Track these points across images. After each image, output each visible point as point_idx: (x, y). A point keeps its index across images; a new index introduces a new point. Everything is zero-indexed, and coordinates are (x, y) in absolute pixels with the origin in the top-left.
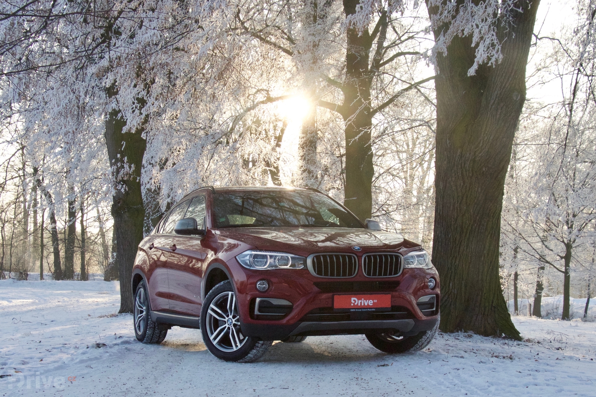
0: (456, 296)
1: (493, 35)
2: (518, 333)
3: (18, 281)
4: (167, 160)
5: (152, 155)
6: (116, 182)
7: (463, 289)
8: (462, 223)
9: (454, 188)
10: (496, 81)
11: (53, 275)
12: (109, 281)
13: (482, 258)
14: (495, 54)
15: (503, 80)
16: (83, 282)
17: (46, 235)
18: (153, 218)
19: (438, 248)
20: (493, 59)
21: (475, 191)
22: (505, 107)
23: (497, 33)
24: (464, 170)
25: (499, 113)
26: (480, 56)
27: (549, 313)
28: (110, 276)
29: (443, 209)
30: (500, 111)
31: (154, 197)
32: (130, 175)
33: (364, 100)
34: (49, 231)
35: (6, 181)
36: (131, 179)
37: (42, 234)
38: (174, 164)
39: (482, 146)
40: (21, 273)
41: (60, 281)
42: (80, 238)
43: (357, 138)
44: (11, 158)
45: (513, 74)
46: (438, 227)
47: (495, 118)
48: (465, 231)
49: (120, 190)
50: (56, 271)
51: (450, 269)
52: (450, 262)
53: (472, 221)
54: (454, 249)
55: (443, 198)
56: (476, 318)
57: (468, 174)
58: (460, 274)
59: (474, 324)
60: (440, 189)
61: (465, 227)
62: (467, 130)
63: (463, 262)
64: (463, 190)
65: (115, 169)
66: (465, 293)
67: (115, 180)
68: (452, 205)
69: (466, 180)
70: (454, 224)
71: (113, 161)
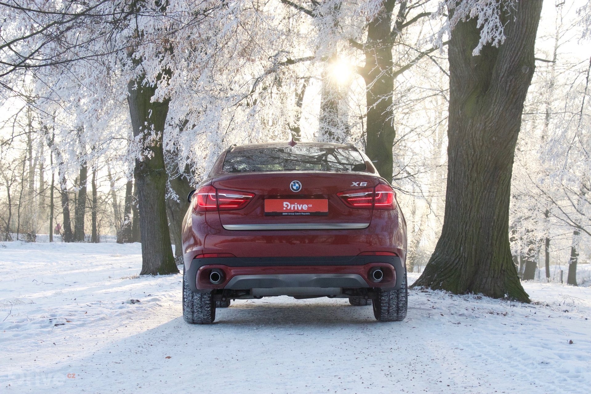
0: (466, 259)
1: (496, 18)
2: (527, 296)
3: (27, 243)
4: (187, 121)
5: (171, 116)
6: (143, 148)
7: (473, 253)
8: (473, 190)
9: (465, 156)
10: (505, 55)
11: (62, 236)
12: (122, 243)
13: (492, 224)
14: (498, 36)
15: (513, 54)
16: (94, 244)
17: (57, 194)
18: (171, 179)
19: (450, 214)
20: (496, 40)
21: (485, 159)
22: (514, 80)
23: (500, 16)
24: (475, 140)
25: (508, 86)
26: (485, 37)
27: (585, 281)
28: (123, 238)
29: (454, 177)
30: (509, 84)
31: (173, 158)
32: (157, 142)
33: (381, 68)
34: (59, 190)
35: (13, 138)
36: (158, 146)
37: (52, 194)
38: (194, 126)
39: (492, 117)
40: (29, 235)
41: (71, 243)
42: (91, 197)
43: (375, 105)
44: (18, 113)
45: (522, 48)
46: (450, 194)
47: (504, 90)
48: (475, 197)
49: (147, 156)
50: (66, 231)
51: (460, 234)
52: (460, 227)
53: (483, 188)
54: (464, 214)
55: (455, 166)
56: (486, 281)
57: (478, 143)
58: (470, 239)
59: (484, 287)
60: (452, 158)
61: (475, 193)
62: (478, 101)
63: (473, 227)
64: (473, 159)
65: (142, 136)
66: (475, 256)
67: (142, 146)
68: (463, 172)
69: (477, 149)
70: (465, 191)
71: (141, 128)
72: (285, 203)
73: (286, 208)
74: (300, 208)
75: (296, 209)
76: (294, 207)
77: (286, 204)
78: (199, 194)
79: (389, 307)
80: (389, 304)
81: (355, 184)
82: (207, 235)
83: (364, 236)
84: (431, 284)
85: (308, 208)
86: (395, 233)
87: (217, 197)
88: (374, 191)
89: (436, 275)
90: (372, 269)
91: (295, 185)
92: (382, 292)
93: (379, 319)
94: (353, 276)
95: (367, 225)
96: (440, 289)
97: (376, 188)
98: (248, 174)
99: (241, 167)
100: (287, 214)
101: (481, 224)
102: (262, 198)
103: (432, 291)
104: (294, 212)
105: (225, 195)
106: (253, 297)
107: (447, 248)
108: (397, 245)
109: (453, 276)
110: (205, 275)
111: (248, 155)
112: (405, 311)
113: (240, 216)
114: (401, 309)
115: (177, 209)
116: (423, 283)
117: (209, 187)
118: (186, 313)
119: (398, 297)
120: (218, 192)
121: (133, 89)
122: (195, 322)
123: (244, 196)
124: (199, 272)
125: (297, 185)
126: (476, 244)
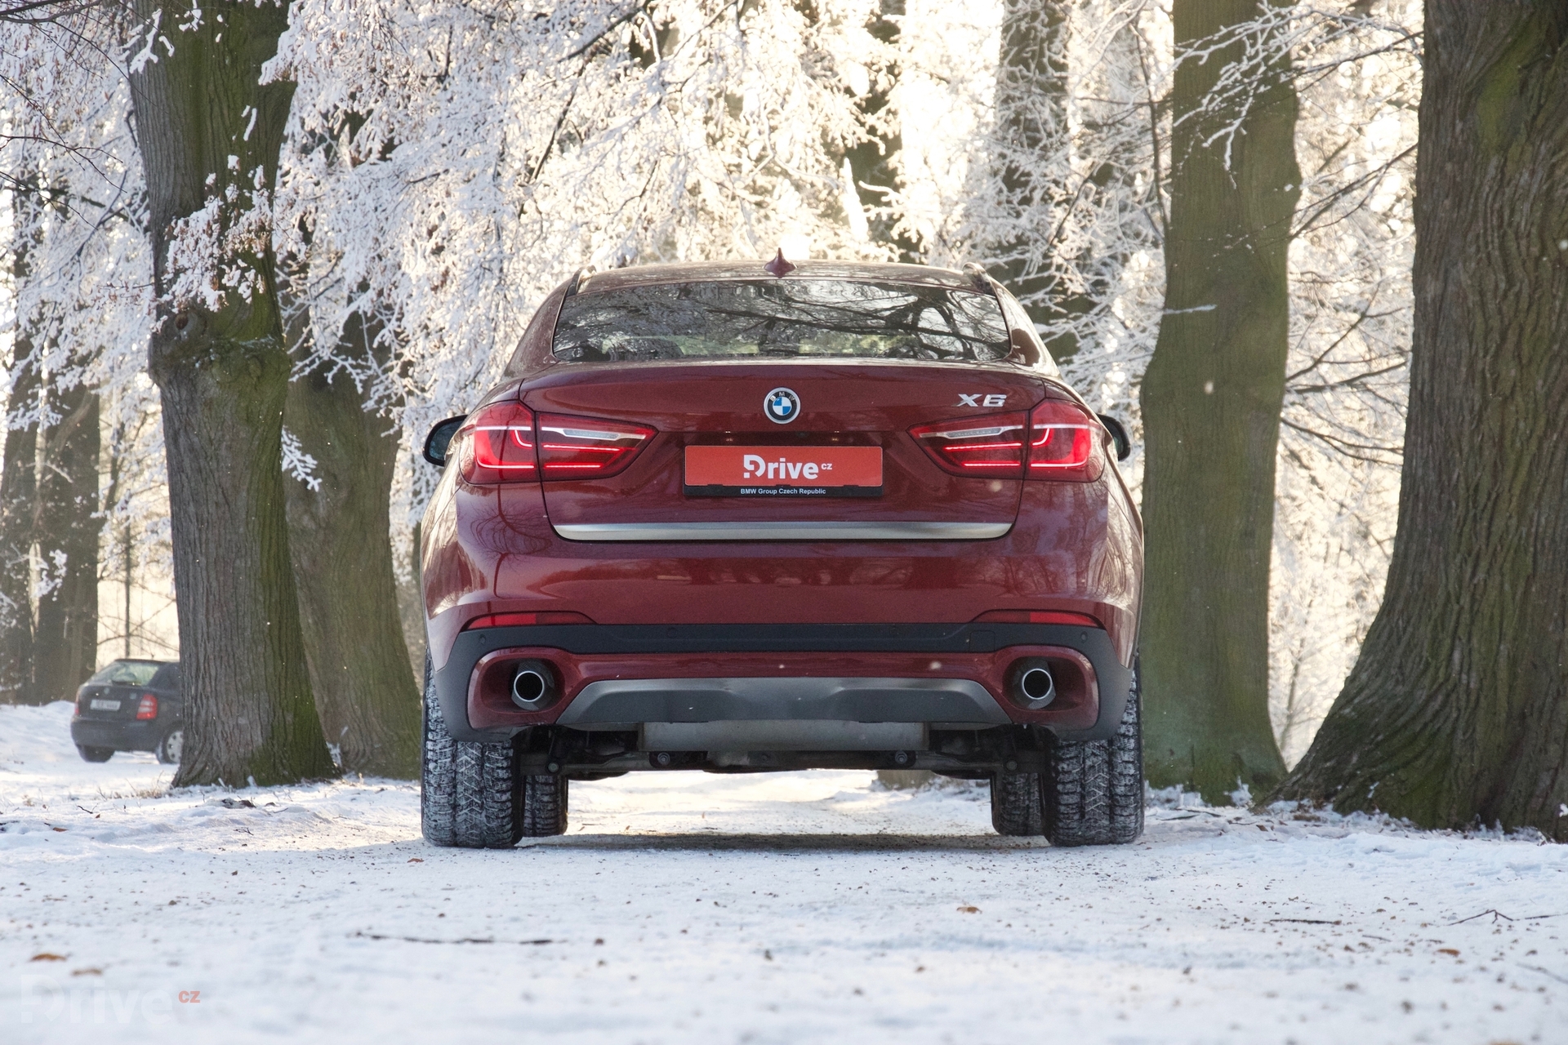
0: (1473, 698)
6: (221, 259)
7: (1503, 674)
8: (1503, 428)
9: (1473, 298)
19: (1412, 520)
21: (1552, 309)
24: (1511, 234)
29: (1432, 378)
46: (1415, 444)
48: (1513, 457)
49: (235, 289)
51: (1453, 598)
52: (1453, 571)
53: (1542, 422)
54: (1469, 521)
55: (1435, 336)
56: (1553, 782)
57: (1523, 249)
58: (1492, 618)
59: (1544, 805)
60: (1426, 304)
61: (1513, 442)
62: (1524, 85)
63: (1502, 575)
64: (1505, 308)
65: (216, 210)
66: (1511, 687)
67: (217, 252)
68: (1464, 361)
69: (1519, 273)
70: (1472, 433)
71: (211, 179)
72: (747, 458)
73: (752, 473)
74: (794, 475)
75: (782, 475)
76: (777, 471)
77: (752, 462)
78: (479, 429)
79: (1083, 797)
80: (1083, 787)
81: (969, 400)
82: (503, 556)
83: (996, 563)
84: (1336, 792)
85: (821, 473)
86: (1096, 554)
87: (536, 437)
88: (1029, 425)
89: (1355, 759)
90: (1021, 663)
91: (779, 403)
92: (1062, 748)
93: (1053, 838)
94: (959, 687)
95: (1005, 527)
96: (1369, 810)
97: (1035, 414)
98: (636, 365)
99: (610, 343)
100: (754, 491)
101: (1535, 562)
102: (678, 440)
103: (1337, 816)
104: (777, 487)
105: (560, 431)
106: (647, 763)
107: (1400, 651)
108: (1102, 589)
109: (1421, 762)
110: (497, 681)
111: (634, 301)
112: (1136, 808)
113: (607, 497)
114: (1123, 802)
115: (306, 520)
116: (1305, 786)
117: (512, 406)
118: (433, 809)
119: (1111, 765)
120: (539, 422)
121: (183, 28)
122: (460, 839)
123: (620, 436)
124: (476, 674)
125: (786, 402)
126: (1515, 639)
